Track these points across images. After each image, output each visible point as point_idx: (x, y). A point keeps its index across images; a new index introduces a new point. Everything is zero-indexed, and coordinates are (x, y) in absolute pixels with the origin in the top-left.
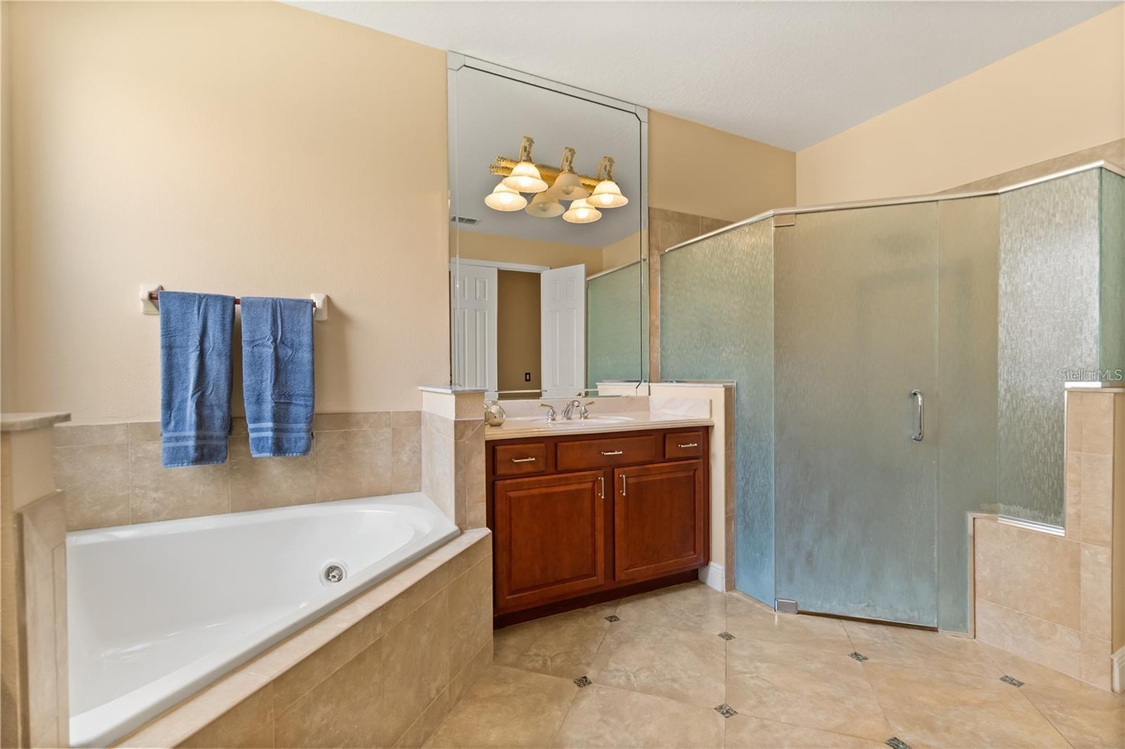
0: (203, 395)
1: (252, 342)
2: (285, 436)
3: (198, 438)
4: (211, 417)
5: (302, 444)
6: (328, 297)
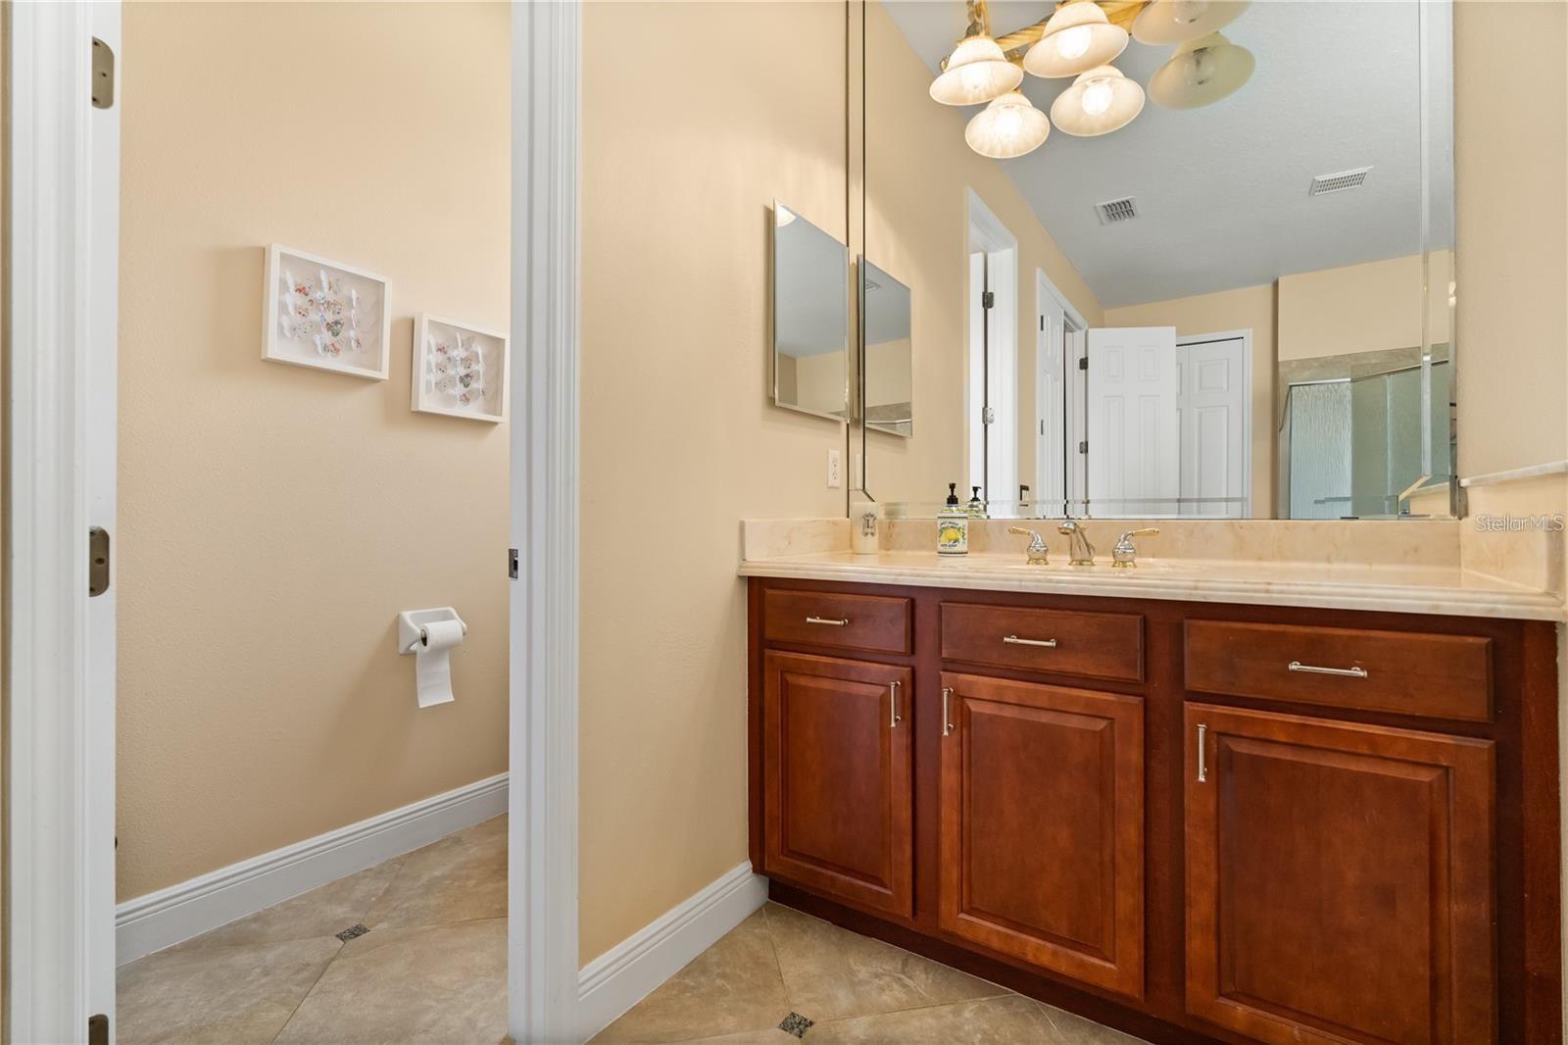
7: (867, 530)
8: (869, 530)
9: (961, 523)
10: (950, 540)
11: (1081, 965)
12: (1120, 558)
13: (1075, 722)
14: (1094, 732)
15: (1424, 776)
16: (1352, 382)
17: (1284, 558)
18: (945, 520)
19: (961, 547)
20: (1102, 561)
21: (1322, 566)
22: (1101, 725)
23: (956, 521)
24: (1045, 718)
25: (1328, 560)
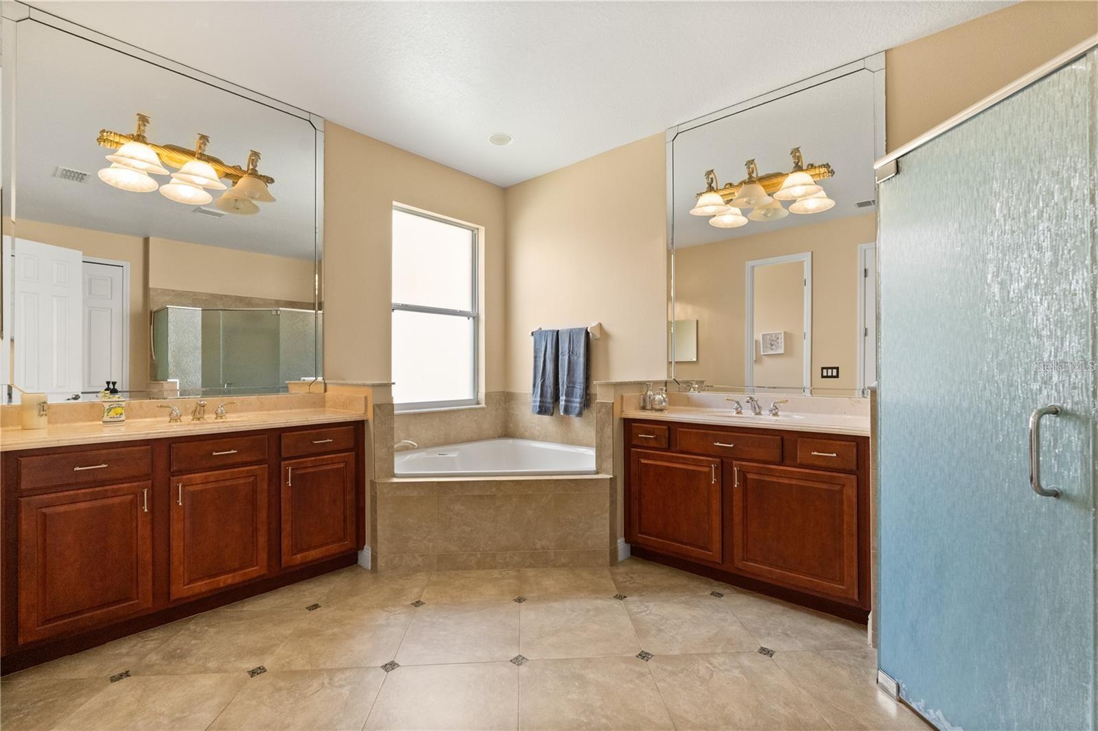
0: (544, 380)
1: (562, 353)
2: (571, 404)
3: (540, 401)
4: (547, 391)
5: (577, 410)
6: (600, 324)
7: (42, 413)
8: (44, 413)
9: (123, 404)
10: (117, 414)
11: (245, 574)
12: (220, 415)
13: (242, 481)
14: (249, 483)
15: (342, 465)
16: (202, 310)
17: (278, 409)
18: (112, 403)
19: (123, 418)
20: (210, 417)
21: (289, 411)
22: (252, 479)
23: (120, 403)
24: (228, 483)
25: (291, 409)
